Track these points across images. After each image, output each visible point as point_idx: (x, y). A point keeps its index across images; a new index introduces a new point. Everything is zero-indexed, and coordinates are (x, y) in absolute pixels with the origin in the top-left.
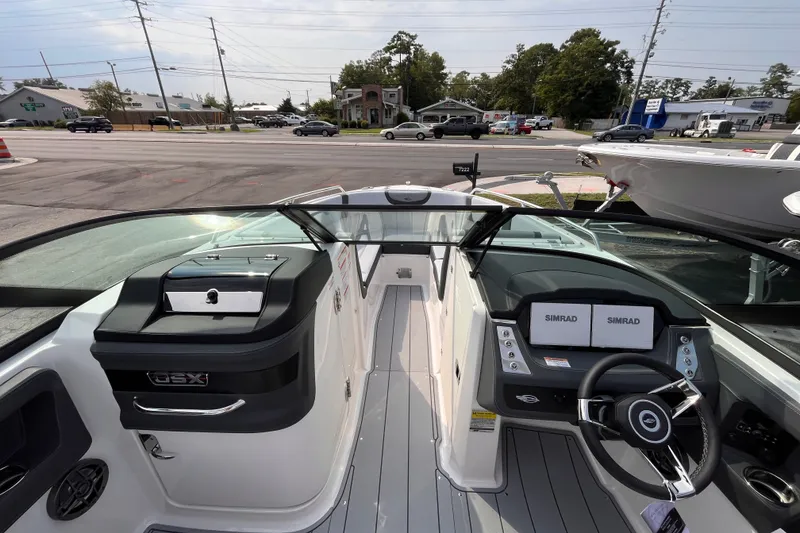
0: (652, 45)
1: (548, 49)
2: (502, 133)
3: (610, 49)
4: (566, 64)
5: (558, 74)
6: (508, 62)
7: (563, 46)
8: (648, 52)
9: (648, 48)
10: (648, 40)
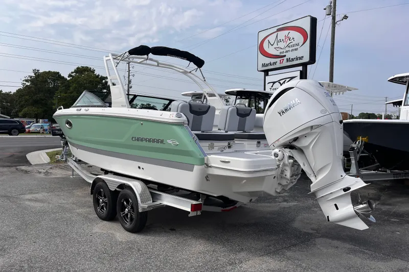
0: (130, 82)
1: (56, 76)
2: (38, 133)
3: (104, 81)
4: (76, 88)
5: (71, 93)
6: (27, 81)
7: (70, 76)
8: (129, 85)
9: (127, 83)
10: (127, 79)
